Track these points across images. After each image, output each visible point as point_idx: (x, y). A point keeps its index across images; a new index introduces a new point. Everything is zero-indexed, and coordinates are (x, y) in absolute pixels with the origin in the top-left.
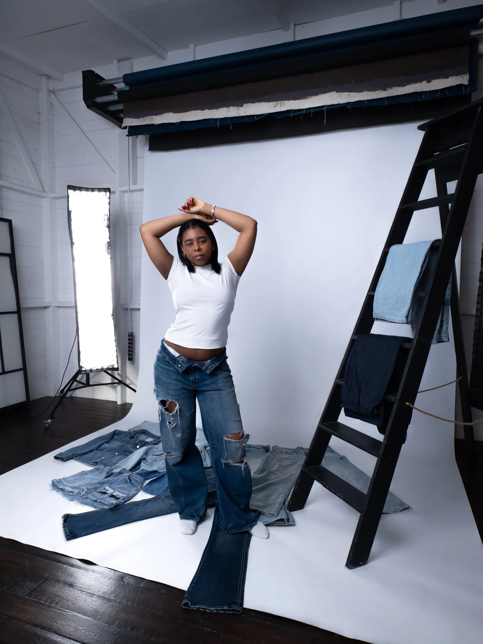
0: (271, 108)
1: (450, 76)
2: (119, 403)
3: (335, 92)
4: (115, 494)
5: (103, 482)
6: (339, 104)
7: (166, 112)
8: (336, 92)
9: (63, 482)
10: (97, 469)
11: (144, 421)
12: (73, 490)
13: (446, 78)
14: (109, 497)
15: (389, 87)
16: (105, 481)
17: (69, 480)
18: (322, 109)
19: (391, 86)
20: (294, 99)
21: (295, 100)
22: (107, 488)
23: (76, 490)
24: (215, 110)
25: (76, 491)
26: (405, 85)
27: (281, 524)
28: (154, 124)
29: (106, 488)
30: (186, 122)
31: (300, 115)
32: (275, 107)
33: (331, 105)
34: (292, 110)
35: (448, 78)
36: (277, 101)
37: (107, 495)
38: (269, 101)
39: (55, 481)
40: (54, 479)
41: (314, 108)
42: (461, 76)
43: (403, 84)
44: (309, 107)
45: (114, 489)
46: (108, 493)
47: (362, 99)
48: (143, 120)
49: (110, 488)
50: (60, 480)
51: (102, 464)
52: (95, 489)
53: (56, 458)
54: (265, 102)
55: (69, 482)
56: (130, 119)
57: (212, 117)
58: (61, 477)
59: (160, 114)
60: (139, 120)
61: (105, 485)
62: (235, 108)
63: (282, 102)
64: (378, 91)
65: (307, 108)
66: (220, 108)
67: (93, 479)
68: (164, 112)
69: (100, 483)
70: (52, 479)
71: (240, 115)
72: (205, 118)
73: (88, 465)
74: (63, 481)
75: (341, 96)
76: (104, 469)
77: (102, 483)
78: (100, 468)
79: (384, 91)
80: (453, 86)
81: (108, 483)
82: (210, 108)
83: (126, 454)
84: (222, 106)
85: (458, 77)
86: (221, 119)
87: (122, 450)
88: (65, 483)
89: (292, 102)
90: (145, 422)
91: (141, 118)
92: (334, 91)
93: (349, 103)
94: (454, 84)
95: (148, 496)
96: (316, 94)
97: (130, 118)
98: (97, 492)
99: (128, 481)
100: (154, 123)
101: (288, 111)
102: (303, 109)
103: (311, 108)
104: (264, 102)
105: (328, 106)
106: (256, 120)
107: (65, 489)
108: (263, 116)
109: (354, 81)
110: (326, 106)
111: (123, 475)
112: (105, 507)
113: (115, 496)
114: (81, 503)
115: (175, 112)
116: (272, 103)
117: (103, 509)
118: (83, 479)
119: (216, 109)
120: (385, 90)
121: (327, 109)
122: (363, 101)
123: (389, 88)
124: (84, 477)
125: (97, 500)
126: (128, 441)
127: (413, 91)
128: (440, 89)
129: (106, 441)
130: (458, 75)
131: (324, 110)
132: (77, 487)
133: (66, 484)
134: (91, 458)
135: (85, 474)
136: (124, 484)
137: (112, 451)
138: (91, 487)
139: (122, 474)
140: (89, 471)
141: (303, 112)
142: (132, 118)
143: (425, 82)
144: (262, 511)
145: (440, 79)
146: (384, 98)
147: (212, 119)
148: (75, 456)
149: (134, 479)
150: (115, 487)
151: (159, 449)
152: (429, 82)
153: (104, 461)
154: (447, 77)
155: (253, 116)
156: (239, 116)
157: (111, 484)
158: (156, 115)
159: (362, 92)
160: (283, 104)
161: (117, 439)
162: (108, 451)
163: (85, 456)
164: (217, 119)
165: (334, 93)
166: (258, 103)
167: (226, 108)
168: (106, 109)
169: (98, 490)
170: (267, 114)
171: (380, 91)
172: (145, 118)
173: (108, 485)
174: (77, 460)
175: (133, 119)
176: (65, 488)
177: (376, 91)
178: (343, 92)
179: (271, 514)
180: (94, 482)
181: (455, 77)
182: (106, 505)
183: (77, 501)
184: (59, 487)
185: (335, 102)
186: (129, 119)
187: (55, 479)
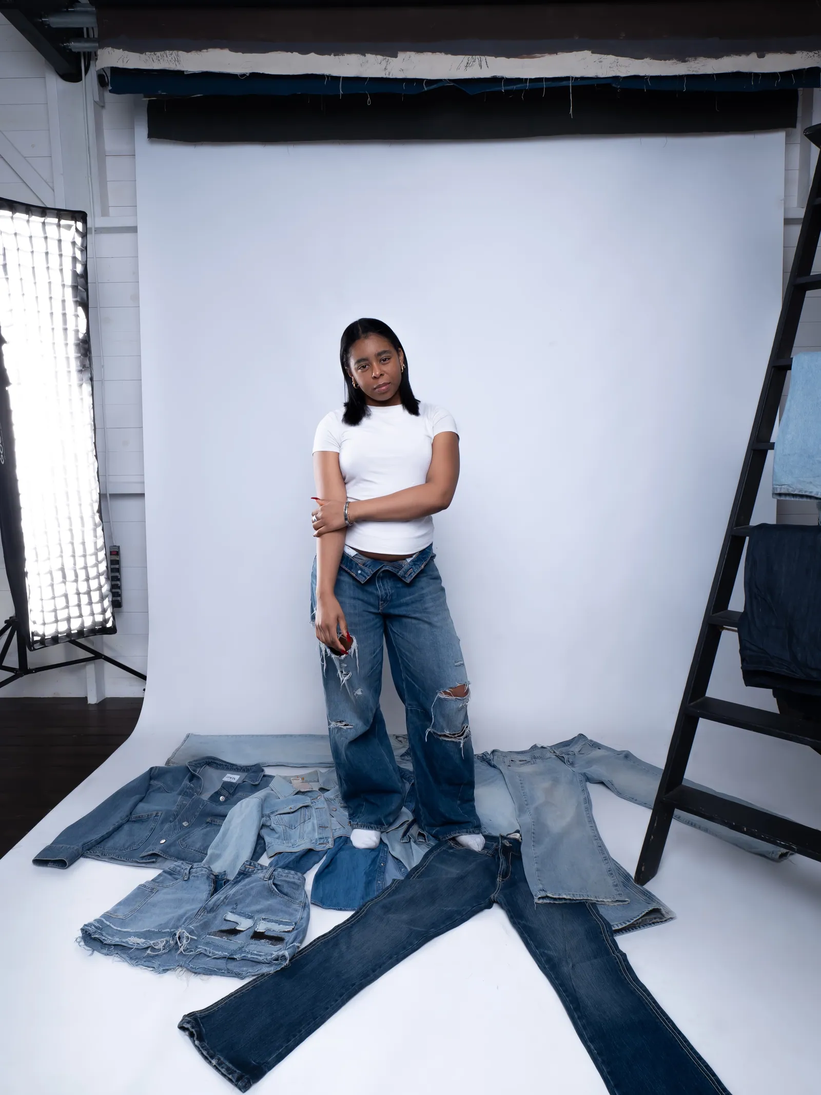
0: (458, 69)
1: (798, 50)
2: (92, 700)
3: (590, 52)
4: (261, 928)
5: (214, 904)
6: (597, 78)
7: (215, 46)
8: (592, 53)
9: (110, 926)
10: (170, 874)
11: (184, 736)
12: (152, 942)
13: (791, 53)
14: (253, 941)
15: (690, 56)
16: (219, 902)
17: (120, 915)
18: (564, 83)
19: (696, 54)
20: (508, 56)
21: (509, 58)
22: (231, 917)
23: (159, 941)
24: (332, 56)
25: (160, 943)
26: (722, 57)
27: (654, 921)
28: (183, 72)
29: (228, 918)
30: (263, 74)
31: (519, 91)
32: (466, 66)
33: (582, 78)
34: (502, 78)
35: (794, 53)
36: (472, 55)
37: (241, 935)
38: (455, 52)
39: (91, 930)
40: (85, 925)
41: (547, 79)
42: (816, 52)
43: (716, 54)
44: (538, 76)
45: (250, 917)
46: (240, 931)
47: (642, 73)
48: (155, 57)
49: (238, 915)
50: (98, 921)
51: (171, 856)
52: (205, 926)
53: (40, 861)
54: (447, 52)
55: (123, 923)
56: (119, 53)
57: (326, 72)
58: (97, 914)
59: (199, 49)
60: (143, 56)
61: (221, 911)
62: (380, 57)
63: (483, 58)
64: (671, 61)
65: (533, 77)
66: (346, 55)
67: (180, 901)
68: (207, 47)
69: (208, 909)
70: (81, 926)
71: (391, 77)
72: (310, 72)
73: (136, 864)
74: (108, 923)
75: (601, 62)
76: (193, 870)
77: (213, 908)
78: (179, 868)
79: (682, 62)
80: (804, 69)
81: (228, 905)
82: (321, 52)
83: (208, 821)
84: (350, 51)
85: (811, 54)
86: (346, 79)
87: (197, 814)
88: (115, 928)
89: (502, 60)
90: (188, 736)
91: (150, 53)
92: (588, 49)
93: (616, 78)
94: (807, 67)
95: (341, 917)
96: (553, 50)
97: (119, 48)
98: (215, 934)
99: (274, 890)
100: (182, 69)
101: (495, 80)
102: (526, 79)
103: (543, 78)
104: (443, 54)
105: (576, 78)
106: (425, 92)
107: (127, 943)
108: (440, 85)
109: (624, 35)
110: (572, 78)
111: (254, 877)
112: (265, 969)
113: (262, 933)
114: (195, 973)
115: (234, 49)
116: (460, 58)
117: (263, 975)
118: (154, 905)
119: (335, 55)
120: (684, 61)
121: (574, 84)
122: (643, 77)
123: (690, 59)
124: (151, 900)
125: (232, 955)
126: (191, 788)
127: (735, 70)
128: (780, 73)
129: (137, 797)
130: (811, 51)
131: (569, 86)
132: (153, 931)
133: (119, 929)
134: (130, 846)
135: (151, 892)
136: (268, 900)
137: (171, 819)
138: (195, 925)
139: (250, 876)
140: (152, 880)
141: (525, 85)
142: (123, 50)
143: (754, 56)
144: (597, 901)
145: (781, 53)
146: (682, 76)
147: (328, 76)
148: (87, 848)
149: (286, 881)
150: (248, 910)
151: (282, 798)
152: (761, 56)
153: (173, 850)
154: (791, 51)
155: (419, 81)
156: (387, 76)
157: (234, 904)
158: (188, 50)
159: (642, 58)
160: (484, 63)
161: (159, 788)
162: (162, 823)
163: (110, 843)
164: (338, 78)
165: (587, 54)
166: (430, 54)
167: (359, 55)
168: (41, 20)
169: (214, 928)
170: (450, 80)
171: (675, 61)
172: (158, 54)
173: (229, 908)
174: (98, 857)
175: (126, 52)
176: (124, 940)
177: (667, 61)
178: (605, 54)
179: (617, 901)
180: (193, 909)
181: (805, 53)
182: (263, 963)
183: (180, 969)
184: (108, 942)
185: (590, 73)
186: (117, 51)
187: (86, 923)
